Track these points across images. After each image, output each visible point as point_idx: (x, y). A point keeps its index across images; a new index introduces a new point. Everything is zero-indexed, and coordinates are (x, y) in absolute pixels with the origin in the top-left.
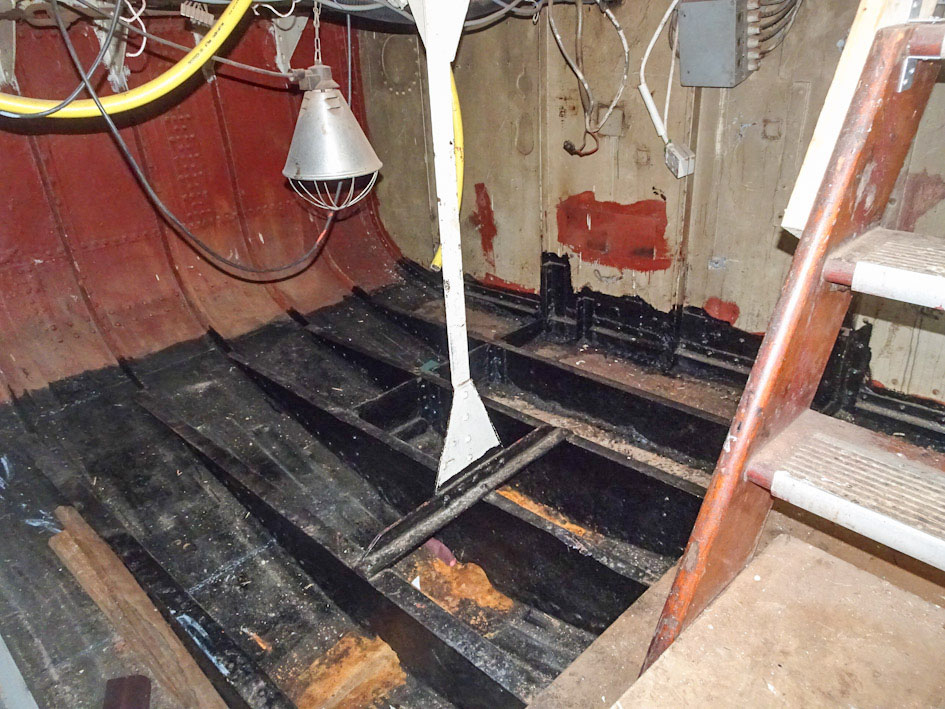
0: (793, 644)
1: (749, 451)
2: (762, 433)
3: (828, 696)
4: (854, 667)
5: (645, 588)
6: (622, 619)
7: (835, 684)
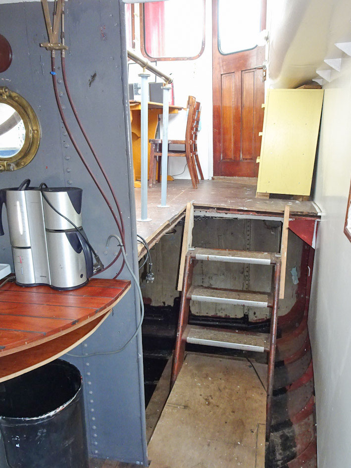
0: (197, 372)
1: (181, 335)
2: (183, 331)
3: (205, 378)
4: (208, 372)
5: (156, 385)
6: (154, 393)
7: (205, 376)
